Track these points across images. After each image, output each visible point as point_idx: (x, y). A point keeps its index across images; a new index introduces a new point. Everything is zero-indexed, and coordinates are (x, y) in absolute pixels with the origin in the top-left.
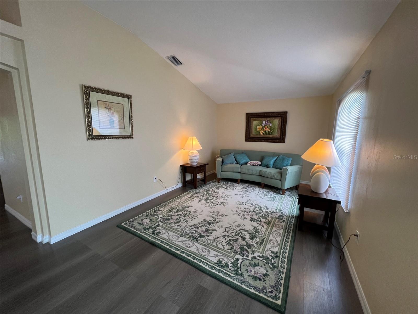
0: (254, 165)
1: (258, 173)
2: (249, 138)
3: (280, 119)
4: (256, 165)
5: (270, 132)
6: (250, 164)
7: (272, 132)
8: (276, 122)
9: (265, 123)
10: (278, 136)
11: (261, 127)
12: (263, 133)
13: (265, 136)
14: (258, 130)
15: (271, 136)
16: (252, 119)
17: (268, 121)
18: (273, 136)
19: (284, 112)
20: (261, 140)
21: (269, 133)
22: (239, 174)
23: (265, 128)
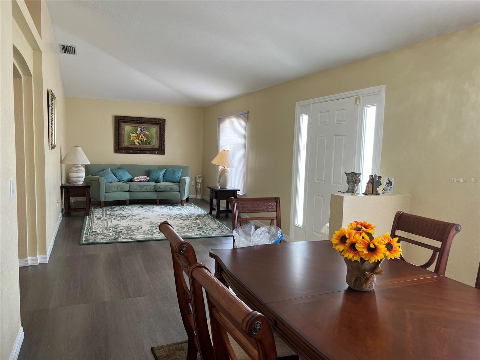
0: (141, 181)
1: (152, 189)
2: (119, 149)
3: (158, 127)
4: (143, 181)
5: (147, 141)
6: (136, 181)
7: (149, 142)
8: (154, 130)
9: (141, 130)
10: (156, 146)
11: (136, 135)
12: (138, 142)
13: (142, 146)
14: (132, 138)
15: (148, 147)
16: (122, 124)
17: (145, 129)
18: (151, 147)
19: (162, 119)
20: (137, 151)
21: (146, 143)
22: (128, 194)
23: (140, 137)
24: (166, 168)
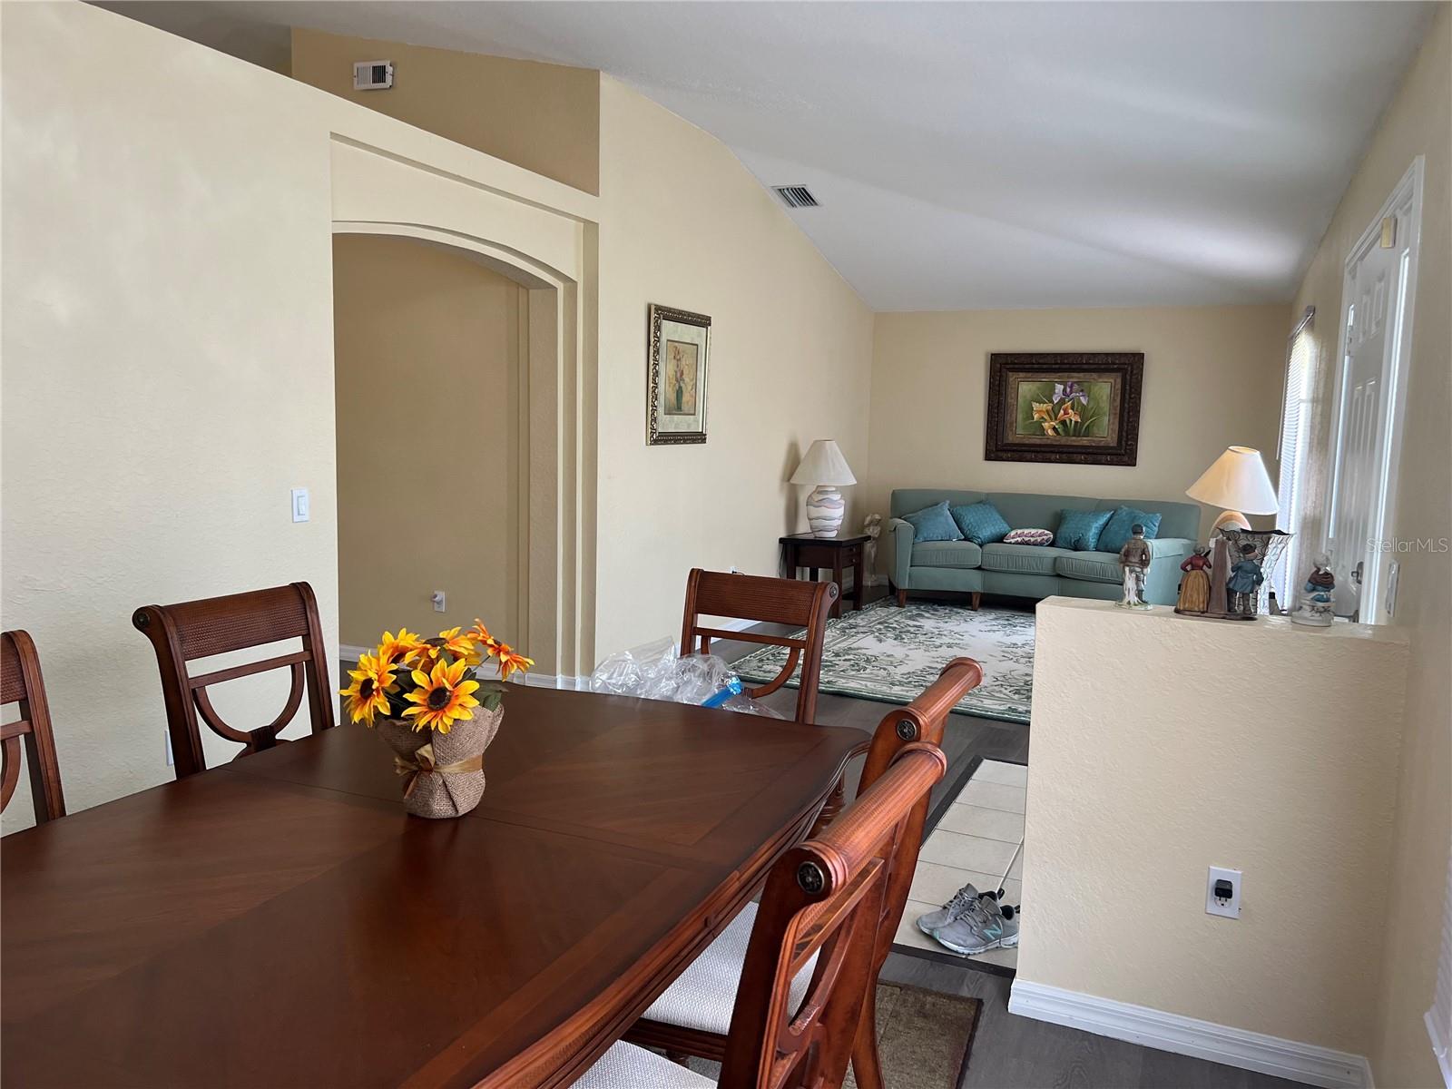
0: (1027, 543)
1: (1047, 568)
2: (999, 447)
3: (1119, 380)
4: (1035, 544)
5: (1082, 424)
6: (1013, 541)
7: (1088, 426)
8: (1104, 389)
9: (1064, 390)
10: (1109, 439)
11: (1049, 407)
12: (1054, 428)
13: (1064, 440)
14: (1036, 416)
15: (1085, 441)
16: (1012, 377)
17: (1076, 387)
18: (1094, 441)
19: (1134, 355)
20: (1048, 455)
21: (1078, 430)
22: (977, 575)
23: (1062, 412)
24: (1113, 507)
